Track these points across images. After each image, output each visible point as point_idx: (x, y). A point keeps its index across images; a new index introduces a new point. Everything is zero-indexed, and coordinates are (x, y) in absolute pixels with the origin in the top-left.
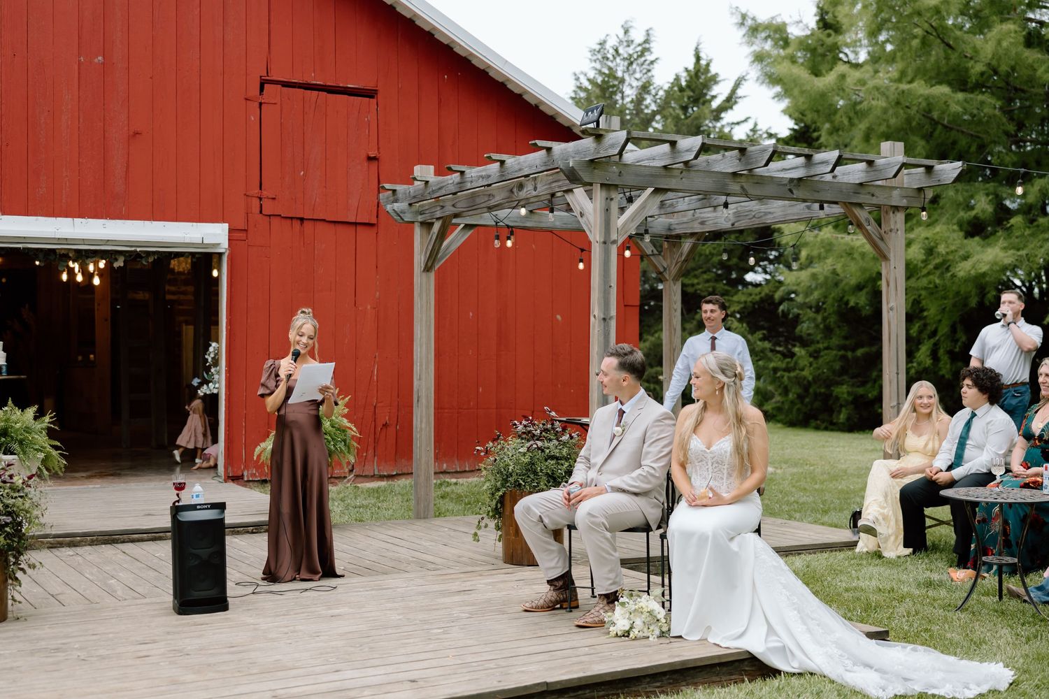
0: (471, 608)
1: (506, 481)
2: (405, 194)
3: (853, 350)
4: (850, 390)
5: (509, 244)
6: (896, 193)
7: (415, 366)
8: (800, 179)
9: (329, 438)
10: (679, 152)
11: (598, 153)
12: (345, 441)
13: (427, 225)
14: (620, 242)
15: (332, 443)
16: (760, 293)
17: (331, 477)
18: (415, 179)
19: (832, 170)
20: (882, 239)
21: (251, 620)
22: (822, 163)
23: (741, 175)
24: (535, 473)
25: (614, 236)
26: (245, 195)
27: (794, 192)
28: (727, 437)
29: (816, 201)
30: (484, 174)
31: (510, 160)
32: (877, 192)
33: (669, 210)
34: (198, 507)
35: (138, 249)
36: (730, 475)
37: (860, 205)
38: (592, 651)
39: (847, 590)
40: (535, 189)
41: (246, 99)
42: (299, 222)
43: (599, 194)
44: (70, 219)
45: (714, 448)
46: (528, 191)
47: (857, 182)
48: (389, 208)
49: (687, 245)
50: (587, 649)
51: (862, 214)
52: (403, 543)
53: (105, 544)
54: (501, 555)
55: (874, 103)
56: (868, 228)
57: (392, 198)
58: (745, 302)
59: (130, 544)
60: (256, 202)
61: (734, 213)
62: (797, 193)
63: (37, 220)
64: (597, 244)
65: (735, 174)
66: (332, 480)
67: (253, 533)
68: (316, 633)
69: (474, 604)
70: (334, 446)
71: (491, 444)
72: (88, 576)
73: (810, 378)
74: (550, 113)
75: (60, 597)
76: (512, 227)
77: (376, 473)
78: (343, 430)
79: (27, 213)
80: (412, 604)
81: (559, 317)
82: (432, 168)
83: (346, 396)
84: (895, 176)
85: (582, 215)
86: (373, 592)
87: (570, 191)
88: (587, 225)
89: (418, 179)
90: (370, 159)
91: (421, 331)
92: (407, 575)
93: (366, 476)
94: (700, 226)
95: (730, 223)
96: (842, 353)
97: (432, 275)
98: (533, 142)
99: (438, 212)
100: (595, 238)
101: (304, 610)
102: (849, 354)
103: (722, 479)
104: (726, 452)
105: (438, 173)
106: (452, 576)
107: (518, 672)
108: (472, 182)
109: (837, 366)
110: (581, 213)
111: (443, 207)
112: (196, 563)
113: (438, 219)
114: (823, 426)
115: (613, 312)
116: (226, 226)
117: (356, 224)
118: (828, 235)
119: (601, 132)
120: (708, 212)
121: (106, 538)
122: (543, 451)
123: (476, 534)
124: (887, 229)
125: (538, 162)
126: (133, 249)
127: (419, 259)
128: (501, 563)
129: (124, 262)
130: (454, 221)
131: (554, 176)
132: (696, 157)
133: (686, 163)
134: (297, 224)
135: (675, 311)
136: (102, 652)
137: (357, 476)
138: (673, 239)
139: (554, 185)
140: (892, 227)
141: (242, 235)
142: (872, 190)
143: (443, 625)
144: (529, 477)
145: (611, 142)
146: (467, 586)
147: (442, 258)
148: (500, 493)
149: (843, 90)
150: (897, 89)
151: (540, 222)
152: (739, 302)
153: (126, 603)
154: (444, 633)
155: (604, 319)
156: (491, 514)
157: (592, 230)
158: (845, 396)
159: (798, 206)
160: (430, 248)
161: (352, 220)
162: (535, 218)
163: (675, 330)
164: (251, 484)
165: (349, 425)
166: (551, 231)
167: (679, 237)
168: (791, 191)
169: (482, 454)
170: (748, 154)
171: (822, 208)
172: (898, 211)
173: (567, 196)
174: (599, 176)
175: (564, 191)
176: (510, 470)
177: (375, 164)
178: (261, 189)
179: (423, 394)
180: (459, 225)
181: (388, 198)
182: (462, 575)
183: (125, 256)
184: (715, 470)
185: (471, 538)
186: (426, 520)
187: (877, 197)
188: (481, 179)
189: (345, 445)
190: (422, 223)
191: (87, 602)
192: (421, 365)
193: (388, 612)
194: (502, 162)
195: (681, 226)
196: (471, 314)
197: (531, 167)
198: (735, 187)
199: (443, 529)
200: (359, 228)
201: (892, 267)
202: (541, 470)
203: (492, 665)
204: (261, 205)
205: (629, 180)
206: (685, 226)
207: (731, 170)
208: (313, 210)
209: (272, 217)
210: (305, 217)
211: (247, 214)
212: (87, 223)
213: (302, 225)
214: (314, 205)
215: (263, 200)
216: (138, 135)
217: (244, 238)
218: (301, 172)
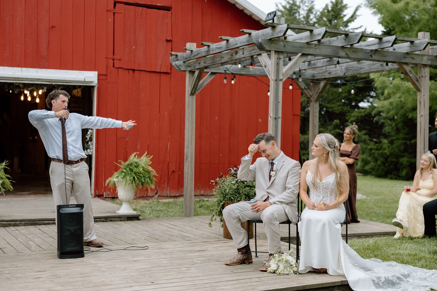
0: (203, 258)
1: (225, 197)
2: (182, 57)
3: (410, 140)
4: (408, 160)
5: (233, 82)
6: (425, 58)
7: (185, 142)
8: (376, 50)
9: (142, 175)
10: (314, 35)
11: (273, 35)
12: (150, 177)
13: (192, 72)
14: (284, 80)
15: (143, 178)
16: (365, 112)
17: (146, 196)
18: (186, 49)
19: (392, 46)
20: (417, 81)
21: (94, 262)
22: (387, 42)
23: (346, 48)
24: (239, 194)
25: (281, 77)
26: (106, 58)
27: (373, 56)
28: (330, 176)
29: (384, 61)
30: (219, 46)
31: (232, 40)
32: (415, 57)
33: (313, 66)
34: (70, 206)
35: (53, 84)
36: (331, 194)
37: (407, 64)
38: (259, 280)
39: (393, 254)
40: (243, 54)
41: (107, 11)
42: (132, 71)
43: (274, 56)
44: (20, 68)
45: (324, 181)
46: (240, 55)
47: (405, 52)
48: (173, 64)
49: (322, 84)
50: (257, 279)
51: (408, 68)
52: (176, 228)
53: (31, 225)
54: (223, 234)
55: (423, 17)
56: (411, 75)
57: (175, 59)
58: (358, 116)
59: (43, 226)
60: (111, 61)
61: (345, 68)
62: (374, 57)
63: (4, 68)
64: (272, 81)
65: (343, 47)
66: (147, 198)
67: (104, 221)
68: (125, 268)
69: (205, 257)
70: (144, 179)
71: (218, 179)
72: (20, 240)
73: (388, 154)
74: (257, 19)
75: (4, 250)
76: (235, 74)
77: (169, 195)
78: (148, 172)
80: (175, 256)
81: (260, 120)
82: (195, 44)
83: (151, 156)
84: (424, 49)
85: (265, 66)
86: (157, 250)
87: (260, 54)
88: (268, 72)
89: (188, 49)
90: (167, 41)
91: (189, 125)
92: (175, 243)
93: (163, 196)
94: (329, 75)
95: (343, 73)
96: (404, 141)
97: (195, 97)
98: (242, 30)
99: (197, 66)
100: (271, 78)
101: (121, 258)
102: (408, 142)
103: (327, 196)
104: (330, 183)
105: (197, 47)
106: (197, 244)
107: (220, 289)
108: (213, 50)
109: (402, 148)
110: (265, 65)
111: (199, 63)
112: (69, 233)
113: (197, 69)
114: (395, 177)
115: (280, 115)
116: (96, 73)
117: (160, 73)
118: (398, 82)
119: (275, 25)
120: (333, 68)
121: (32, 222)
122: (244, 183)
123: (210, 224)
124: (420, 76)
125: (245, 40)
126: (51, 83)
127: (188, 89)
128: (222, 238)
129: (47, 89)
130: (205, 70)
131: (253, 47)
132: (322, 38)
133: (319, 41)
135: (316, 117)
136: (18, 275)
137: (159, 196)
138: (315, 81)
139: (252, 52)
140: (423, 75)
141: (104, 77)
142: (413, 56)
143: (188, 266)
144: (236, 195)
145: (279, 30)
146: (204, 248)
147: (199, 89)
148: (222, 203)
149: (408, 10)
150: (434, 10)
151: (249, 72)
152: (354, 116)
153: (35, 253)
154: (187, 270)
155: (275, 118)
156: (217, 214)
157: (270, 74)
158: (406, 163)
159: (377, 65)
160: (193, 84)
161: (158, 70)
162: (246, 70)
163: (315, 126)
164: (107, 199)
165: (152, 170)
166: (254, 76)
167: (318, 80)
168: (371, 56)
169: (214, 184)
170: (349, 37)
171: (387, 65)
172: (426, 67)
173: (258, 57)
174: (273, 47)
175: (257, 55)
176: (227, 192)
177: (170, 43)
178: (114, 55)
179: (189, 155)
180: (208, 72)
181: (173, 59)
182: (202, 243)
183: (47, 87)
184: (324, 192)
185: (208, 226)
186: (189, 217)
187: (415, 60)
188: (217, 49)
189: (150, 179)
190: (190, 72)
191: (17, 252)
192: (188, 141)
193: (162, 260)
194: (228, 41)
195: (319, 75)
196: (216, 118)
197: (241, 43)
198: (342, 53)
199: (197, 222)
200: (162, 75)
201: (423, 95)
202: (242, 192)
203: (208, 285)
204: (114, 63)
205: (289, 49)
206: (321, 75)
207: (341, 45)
208: (139, 65)
209: (119, 69)
210: (135, 69)
211: (107, 67)
212: (28, 70)
213: (133, 72)
214: (140, 64)
215: (115, 60)
216: (53, 28)
217: (106, 79)
218: (133, 47)
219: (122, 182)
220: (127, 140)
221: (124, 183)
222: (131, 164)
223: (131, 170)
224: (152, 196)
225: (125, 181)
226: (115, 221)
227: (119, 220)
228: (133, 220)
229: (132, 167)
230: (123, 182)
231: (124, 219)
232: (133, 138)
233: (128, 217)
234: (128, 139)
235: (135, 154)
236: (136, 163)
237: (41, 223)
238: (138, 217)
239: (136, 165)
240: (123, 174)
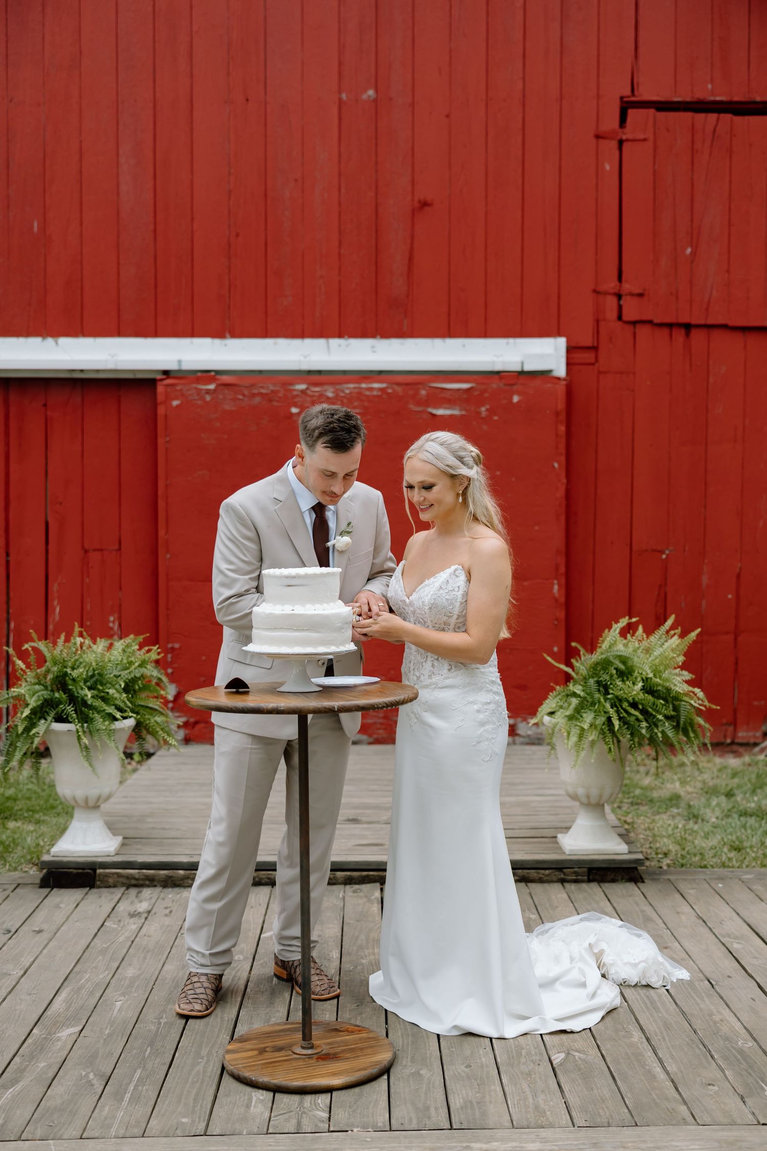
17: (733, 743)
26: (595, 291)
41: (598, 137)
42: (683, 331)
44: (322, 341)
60: (611, 302)
63: (275, 344)
66: (735, 748)
79: (265, 333)
83: (690, 631)
116: (562, 342)
134: (679, 335)
141: (589, 356)
178: (620, 280)
204: (620, 308)
208: (707, 309)
209: (638, 326)
210: (694, 322)
211: (598, 321)
212: (348, 346)
213: (688, 335)
214: (709, 303)
215: (624, 298)
216: (426, 208)
217: (593, 361)
218: (686, 249)
219: (565, 734)
220: (664, 556)
221: (574, 739)
222: (605, 664)
223: (604, 688)
224: (752, 741)
225: (575, 732)
226: (541, 881)
227: (555, 879)
228: (613, 881)
229: (608, 678)
230: (569, 734)
231: (576, 874)
232: (684, 551)
233: (590, 870)
234: (667, 555)
235: (624, 624)
236: (624, 660)
237: (261, 879)
238: (636, 868)
239: (622, 667)
240: (575, 701)
